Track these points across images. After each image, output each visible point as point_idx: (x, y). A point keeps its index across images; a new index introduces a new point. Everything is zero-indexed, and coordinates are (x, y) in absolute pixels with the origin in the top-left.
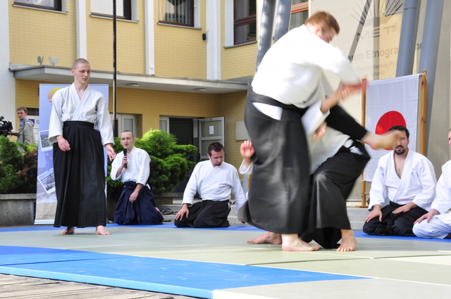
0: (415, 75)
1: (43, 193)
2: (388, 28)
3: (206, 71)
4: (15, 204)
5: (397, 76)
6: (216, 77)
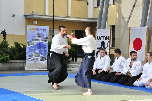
1: (28, 60)
2: (141, 8)
3: (88, 15)
4: (19, 63)
5: (141, 27)
6: (91, 17)
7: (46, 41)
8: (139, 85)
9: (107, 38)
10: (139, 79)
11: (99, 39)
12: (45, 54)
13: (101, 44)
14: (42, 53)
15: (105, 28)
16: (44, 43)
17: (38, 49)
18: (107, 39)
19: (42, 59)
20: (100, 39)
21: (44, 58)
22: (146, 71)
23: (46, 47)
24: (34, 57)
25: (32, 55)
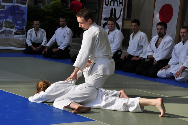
7: (25, 4)
8: (165, 76)
9: (120, 3)
10: (166, 67)
11: (107, 3)
12: (23, 24)
13: (110, 12)
14: (18, 22)
16: (20, 7)
17: (11, 15)
18: (121, 5)
19: (18, 32)
20: (109, 5)
21: (21, 30)
22: (178, 55)
23: (24, 14)
24: (4, 29)
25: (2, 26)
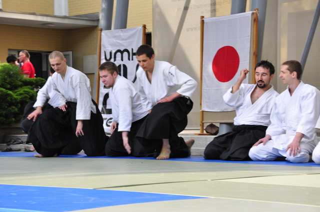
0: (248, 13)
3: (53, 7)
6: (64, 13)
8: (265, 156)
9: (134, 54)
10: (264, 139)
15: (125, 27)
20: (113, 59)
